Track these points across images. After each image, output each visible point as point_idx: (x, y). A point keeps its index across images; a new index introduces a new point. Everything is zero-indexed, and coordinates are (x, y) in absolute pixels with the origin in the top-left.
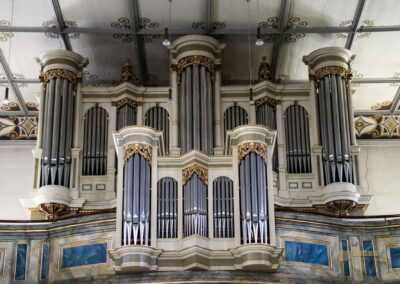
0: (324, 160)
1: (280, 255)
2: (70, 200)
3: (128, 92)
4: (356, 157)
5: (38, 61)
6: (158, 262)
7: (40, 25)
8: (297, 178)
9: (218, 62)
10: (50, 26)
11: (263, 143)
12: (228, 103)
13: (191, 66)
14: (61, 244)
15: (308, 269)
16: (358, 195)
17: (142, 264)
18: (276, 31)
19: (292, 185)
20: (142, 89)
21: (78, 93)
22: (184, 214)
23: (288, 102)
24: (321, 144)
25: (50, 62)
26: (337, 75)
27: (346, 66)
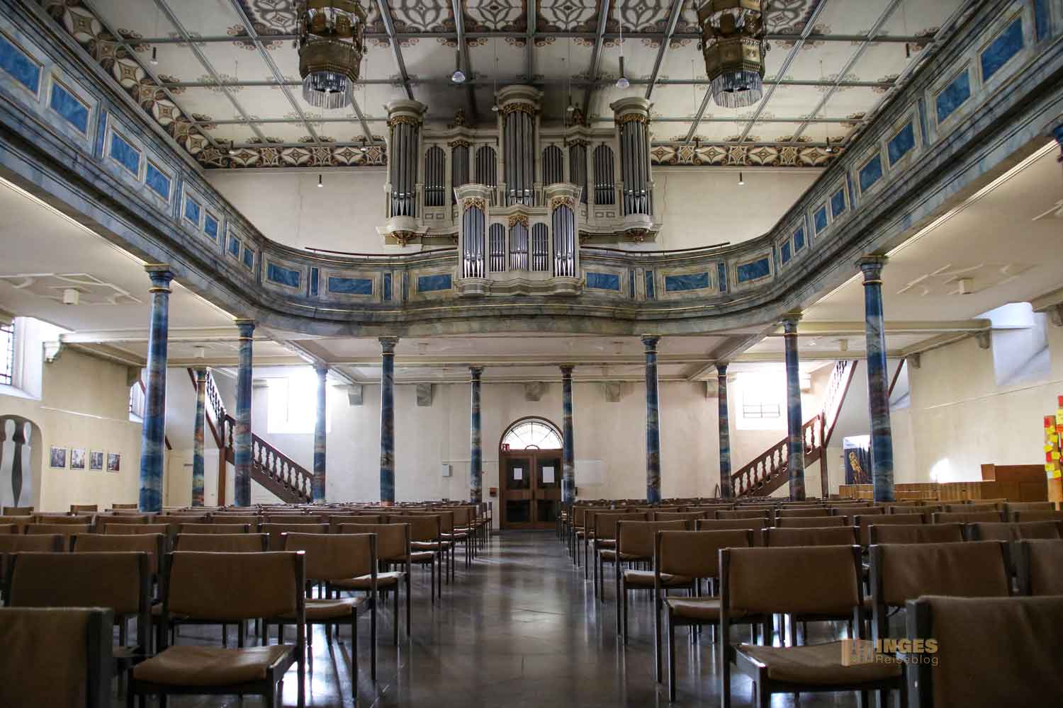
0: (625, 195)
1: (583, 283)
2: (417, 227)
3: (461, 134)
4: (651, 192)
5: (386, 108)
6: (490, 290)
7: (387, 78)
8: (602, 209)
9: (537, 108)
10: (396, 78)
11: (571, 198)
12: (546, 143)
13: (515, 112)
14: (416, 274)
15: (603, 294)
16: (651, 224)
17: (479, 291)
18: (586, 82)
19: (599, 215)
20: (472, 132)
21: (420, 135)
22: (510, 253)
23: (597, 142)
24: (623, 180)
25: (396, 110)
26: (638, 122)
27: (645, 113)
